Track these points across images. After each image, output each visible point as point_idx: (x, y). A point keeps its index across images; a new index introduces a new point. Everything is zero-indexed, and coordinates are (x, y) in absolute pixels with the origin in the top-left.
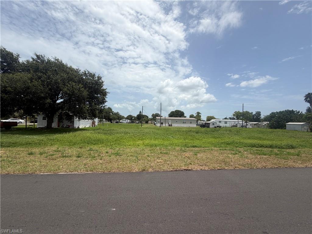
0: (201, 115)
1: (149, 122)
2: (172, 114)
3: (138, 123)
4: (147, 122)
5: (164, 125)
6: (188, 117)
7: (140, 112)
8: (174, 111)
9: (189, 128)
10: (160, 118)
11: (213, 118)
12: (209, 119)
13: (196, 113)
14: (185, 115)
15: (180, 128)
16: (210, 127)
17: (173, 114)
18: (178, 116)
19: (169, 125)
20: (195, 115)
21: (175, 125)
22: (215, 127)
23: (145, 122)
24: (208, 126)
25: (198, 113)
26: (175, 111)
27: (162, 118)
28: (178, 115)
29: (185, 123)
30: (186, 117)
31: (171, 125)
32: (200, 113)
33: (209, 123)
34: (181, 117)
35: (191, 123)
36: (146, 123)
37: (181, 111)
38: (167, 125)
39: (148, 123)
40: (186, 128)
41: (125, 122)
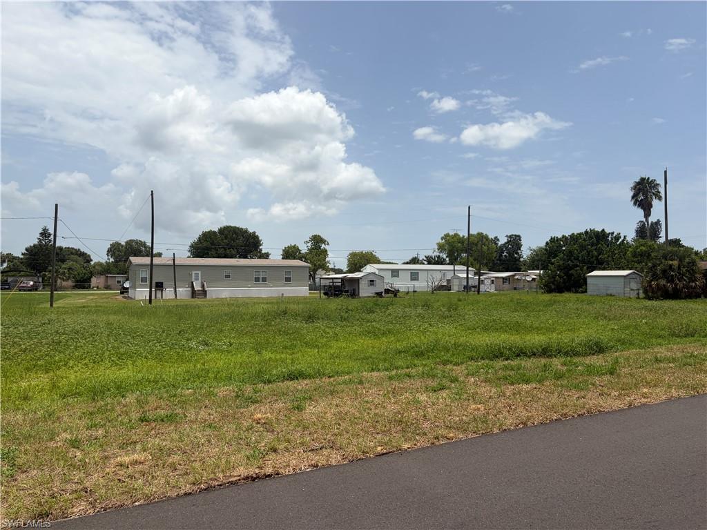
0: (327, 247)
1: (94, 281)
2: (205, 244)
3: (34, 288)
4: (82, 283)
5: (168, 293)
6: (276, 257)
7: (42, 234)
8: (216, 230)
9: (281, 300)
10: (147, 260)
11: (369, 258)
12: (358, 261)
13: (308, 240)
14: (264, 249)
15: (240, 302)
16: (360, 295)
17: (209, 245)
18: (234, 252)
19: (194, 294)
20: (304, 249)
21: (221, 292)
22: (379, 294)
23: (70, 283)
24: (354, 290)
25: (317, 241)
26: (221, 230)
27: (156, 261)
28: (231, 247)
29: (264, 280)
30: (266, 256)
31: (204, 293)
32: (323, 241)
33: (357, 280)
34: (246, 257)
35: (288, 280)
36: (76, 287)
37: (246, 231)
38: (183, 292)
39: (89, 287)
40: (269, 301)
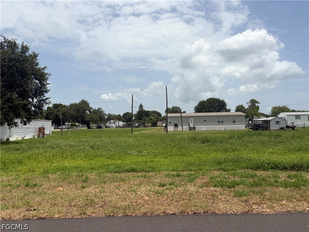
2: (201, 107)
5: (180, 128)
8: (206, 100)
12: (276, 111)
13: (248, 102)
16: (271, 129)
19: (190, 128)
21: (202, 128)
22: (282, 129)
23: (150, 124)
25: (253, 102)
26: (208, 100)
30: (229, 111)
31: (194, 128)
32: (257, 102)
33: (269, 121)
34: (219, 112)
36: (152, 126)
38: (186, 128)
41: (114, 125)
